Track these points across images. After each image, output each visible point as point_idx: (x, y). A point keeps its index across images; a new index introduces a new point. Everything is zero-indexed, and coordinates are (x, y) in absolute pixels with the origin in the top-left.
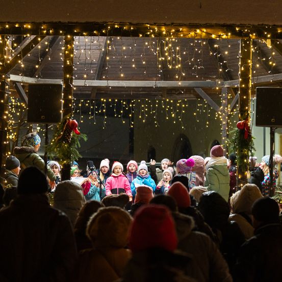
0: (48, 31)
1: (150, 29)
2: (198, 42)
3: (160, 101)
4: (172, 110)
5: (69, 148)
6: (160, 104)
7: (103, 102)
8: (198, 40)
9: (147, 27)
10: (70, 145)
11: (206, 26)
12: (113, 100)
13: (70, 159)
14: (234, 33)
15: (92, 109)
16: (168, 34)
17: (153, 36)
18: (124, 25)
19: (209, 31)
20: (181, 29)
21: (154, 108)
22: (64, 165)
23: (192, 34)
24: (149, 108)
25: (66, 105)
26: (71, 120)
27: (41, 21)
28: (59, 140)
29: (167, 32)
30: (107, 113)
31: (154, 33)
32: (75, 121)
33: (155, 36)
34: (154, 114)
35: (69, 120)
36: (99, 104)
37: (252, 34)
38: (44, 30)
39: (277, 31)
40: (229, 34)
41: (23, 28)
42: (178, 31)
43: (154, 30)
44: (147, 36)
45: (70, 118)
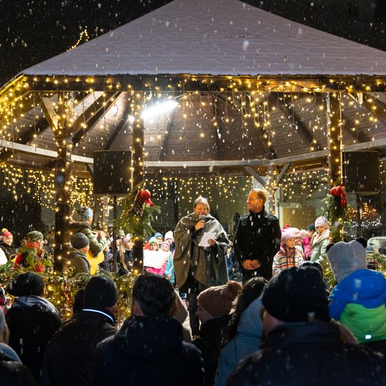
0: (114, 85)
1: (233, 82)
2: (287, 96)
3: (214, 179)
4: (224, 187)
5: (140, 222)
6: (214, 181)
7: (165, 181)
8: (287, 94)
9: (229, 80)
10: (142, 219)
11: (296, 78)
12: (173, 179)
13: (143, 235)
14: (329, 86)
15: (155, 187)
16: (254, 87)
17: (236, 90)
18: (203, 78)
19: (300, 83)
20: (268, 82)
21: (209, 185)
22: (136, 242)
23: (281, 87)
24: (204, 184)
25: (136, 173)
26: (142, 190)
27: (106, 73)
28: (130, 213)
29: (252, 85)
30: (168, 191)
31: (237, 86)
32: (147, 190)
33: (239, 90)
34: (209, 190)
35: (140, 190)
36: (161, 182)
37: (348, 86)
38: (109, 84)
39: (376, 82)
40: (324, 86)
41: (85, 82)
42: (265, 84)
43: (237, 83)
44: (230, 89)
45: (142, 187)
